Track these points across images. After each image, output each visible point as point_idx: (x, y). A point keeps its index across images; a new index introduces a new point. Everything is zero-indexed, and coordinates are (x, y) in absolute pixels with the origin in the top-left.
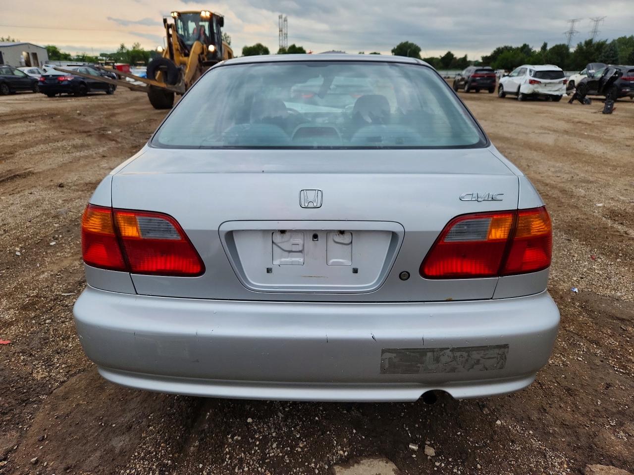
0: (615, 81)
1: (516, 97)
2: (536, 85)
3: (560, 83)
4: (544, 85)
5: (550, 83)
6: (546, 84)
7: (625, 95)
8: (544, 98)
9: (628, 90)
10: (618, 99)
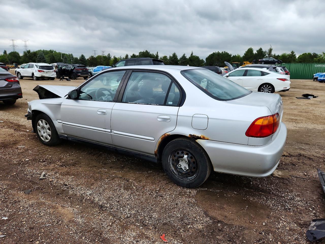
0: (73, 70)
1: (32, 78)
2: (42, 73)
3: (53, 71)
4: (46, 72)
5: (49, 72)
6: (47, 72)
7: (79, 76)
8: (47, 79)
9: (80, 74)
10: (77, 78)
